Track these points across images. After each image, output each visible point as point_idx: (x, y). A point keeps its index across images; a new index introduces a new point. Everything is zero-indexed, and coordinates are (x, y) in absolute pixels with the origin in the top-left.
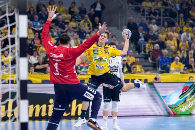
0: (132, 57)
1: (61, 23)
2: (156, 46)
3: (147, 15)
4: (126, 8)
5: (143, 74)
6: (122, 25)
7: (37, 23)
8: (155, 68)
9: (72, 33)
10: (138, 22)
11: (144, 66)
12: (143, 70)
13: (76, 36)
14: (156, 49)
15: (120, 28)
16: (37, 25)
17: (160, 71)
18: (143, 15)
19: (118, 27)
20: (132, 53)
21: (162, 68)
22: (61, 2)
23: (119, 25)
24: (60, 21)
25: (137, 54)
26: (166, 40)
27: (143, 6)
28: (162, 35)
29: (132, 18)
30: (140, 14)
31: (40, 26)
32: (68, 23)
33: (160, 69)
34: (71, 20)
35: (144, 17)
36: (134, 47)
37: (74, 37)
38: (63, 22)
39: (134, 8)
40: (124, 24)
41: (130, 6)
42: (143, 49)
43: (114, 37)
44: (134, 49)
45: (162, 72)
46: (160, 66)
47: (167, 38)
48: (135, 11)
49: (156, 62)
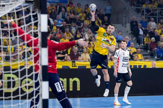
0: (133, 48)
1: (78, 21)
2: (153, 40)
3: (146, 15)
4: (129, 10)
5: (143, 61)
6: (126, 23)
7: (58, 21)
8: (152, 57)
9: (88, 29)
10: (139, 20)
11: (144, 55)
12: (143, 58)
13: (90, 31)
14: (153, 41)
15: (124, 25)
16: (59, 23)
17: (156, 59)
18: (143, 15)
19: (123, 24)
20: (133, 45)
21: (158, 57)
22: (79, 4)
23: (124, 23)
24: (77, 19)
25: (138, 45)
26: (161, 34)
27: (143, 8)
28: (158, 30)
29: (134, 17)
30: (140, 14)
31: (61, 23)
32: (83, 21)
33: (156, 57)
34: (86, 19)
35: (143, 16)
36: (135, 40)
37: (89, 32)
38: (79, 20)
39: (135, 9)
40: (127, 22)
41: (132, 8)
42: (143, 41)
43: (120, 32)
44: (136, 41)
45: (158, 60)
46: (156, 55)
47: (162, 33)
48: (136, 12)
49: (153, 52)
